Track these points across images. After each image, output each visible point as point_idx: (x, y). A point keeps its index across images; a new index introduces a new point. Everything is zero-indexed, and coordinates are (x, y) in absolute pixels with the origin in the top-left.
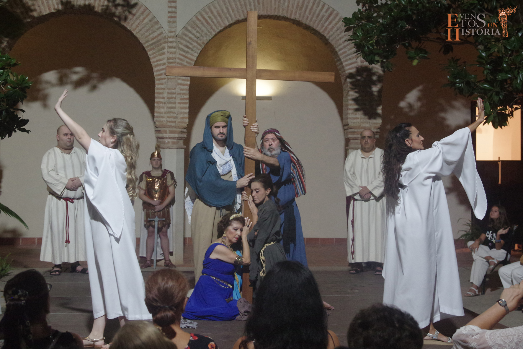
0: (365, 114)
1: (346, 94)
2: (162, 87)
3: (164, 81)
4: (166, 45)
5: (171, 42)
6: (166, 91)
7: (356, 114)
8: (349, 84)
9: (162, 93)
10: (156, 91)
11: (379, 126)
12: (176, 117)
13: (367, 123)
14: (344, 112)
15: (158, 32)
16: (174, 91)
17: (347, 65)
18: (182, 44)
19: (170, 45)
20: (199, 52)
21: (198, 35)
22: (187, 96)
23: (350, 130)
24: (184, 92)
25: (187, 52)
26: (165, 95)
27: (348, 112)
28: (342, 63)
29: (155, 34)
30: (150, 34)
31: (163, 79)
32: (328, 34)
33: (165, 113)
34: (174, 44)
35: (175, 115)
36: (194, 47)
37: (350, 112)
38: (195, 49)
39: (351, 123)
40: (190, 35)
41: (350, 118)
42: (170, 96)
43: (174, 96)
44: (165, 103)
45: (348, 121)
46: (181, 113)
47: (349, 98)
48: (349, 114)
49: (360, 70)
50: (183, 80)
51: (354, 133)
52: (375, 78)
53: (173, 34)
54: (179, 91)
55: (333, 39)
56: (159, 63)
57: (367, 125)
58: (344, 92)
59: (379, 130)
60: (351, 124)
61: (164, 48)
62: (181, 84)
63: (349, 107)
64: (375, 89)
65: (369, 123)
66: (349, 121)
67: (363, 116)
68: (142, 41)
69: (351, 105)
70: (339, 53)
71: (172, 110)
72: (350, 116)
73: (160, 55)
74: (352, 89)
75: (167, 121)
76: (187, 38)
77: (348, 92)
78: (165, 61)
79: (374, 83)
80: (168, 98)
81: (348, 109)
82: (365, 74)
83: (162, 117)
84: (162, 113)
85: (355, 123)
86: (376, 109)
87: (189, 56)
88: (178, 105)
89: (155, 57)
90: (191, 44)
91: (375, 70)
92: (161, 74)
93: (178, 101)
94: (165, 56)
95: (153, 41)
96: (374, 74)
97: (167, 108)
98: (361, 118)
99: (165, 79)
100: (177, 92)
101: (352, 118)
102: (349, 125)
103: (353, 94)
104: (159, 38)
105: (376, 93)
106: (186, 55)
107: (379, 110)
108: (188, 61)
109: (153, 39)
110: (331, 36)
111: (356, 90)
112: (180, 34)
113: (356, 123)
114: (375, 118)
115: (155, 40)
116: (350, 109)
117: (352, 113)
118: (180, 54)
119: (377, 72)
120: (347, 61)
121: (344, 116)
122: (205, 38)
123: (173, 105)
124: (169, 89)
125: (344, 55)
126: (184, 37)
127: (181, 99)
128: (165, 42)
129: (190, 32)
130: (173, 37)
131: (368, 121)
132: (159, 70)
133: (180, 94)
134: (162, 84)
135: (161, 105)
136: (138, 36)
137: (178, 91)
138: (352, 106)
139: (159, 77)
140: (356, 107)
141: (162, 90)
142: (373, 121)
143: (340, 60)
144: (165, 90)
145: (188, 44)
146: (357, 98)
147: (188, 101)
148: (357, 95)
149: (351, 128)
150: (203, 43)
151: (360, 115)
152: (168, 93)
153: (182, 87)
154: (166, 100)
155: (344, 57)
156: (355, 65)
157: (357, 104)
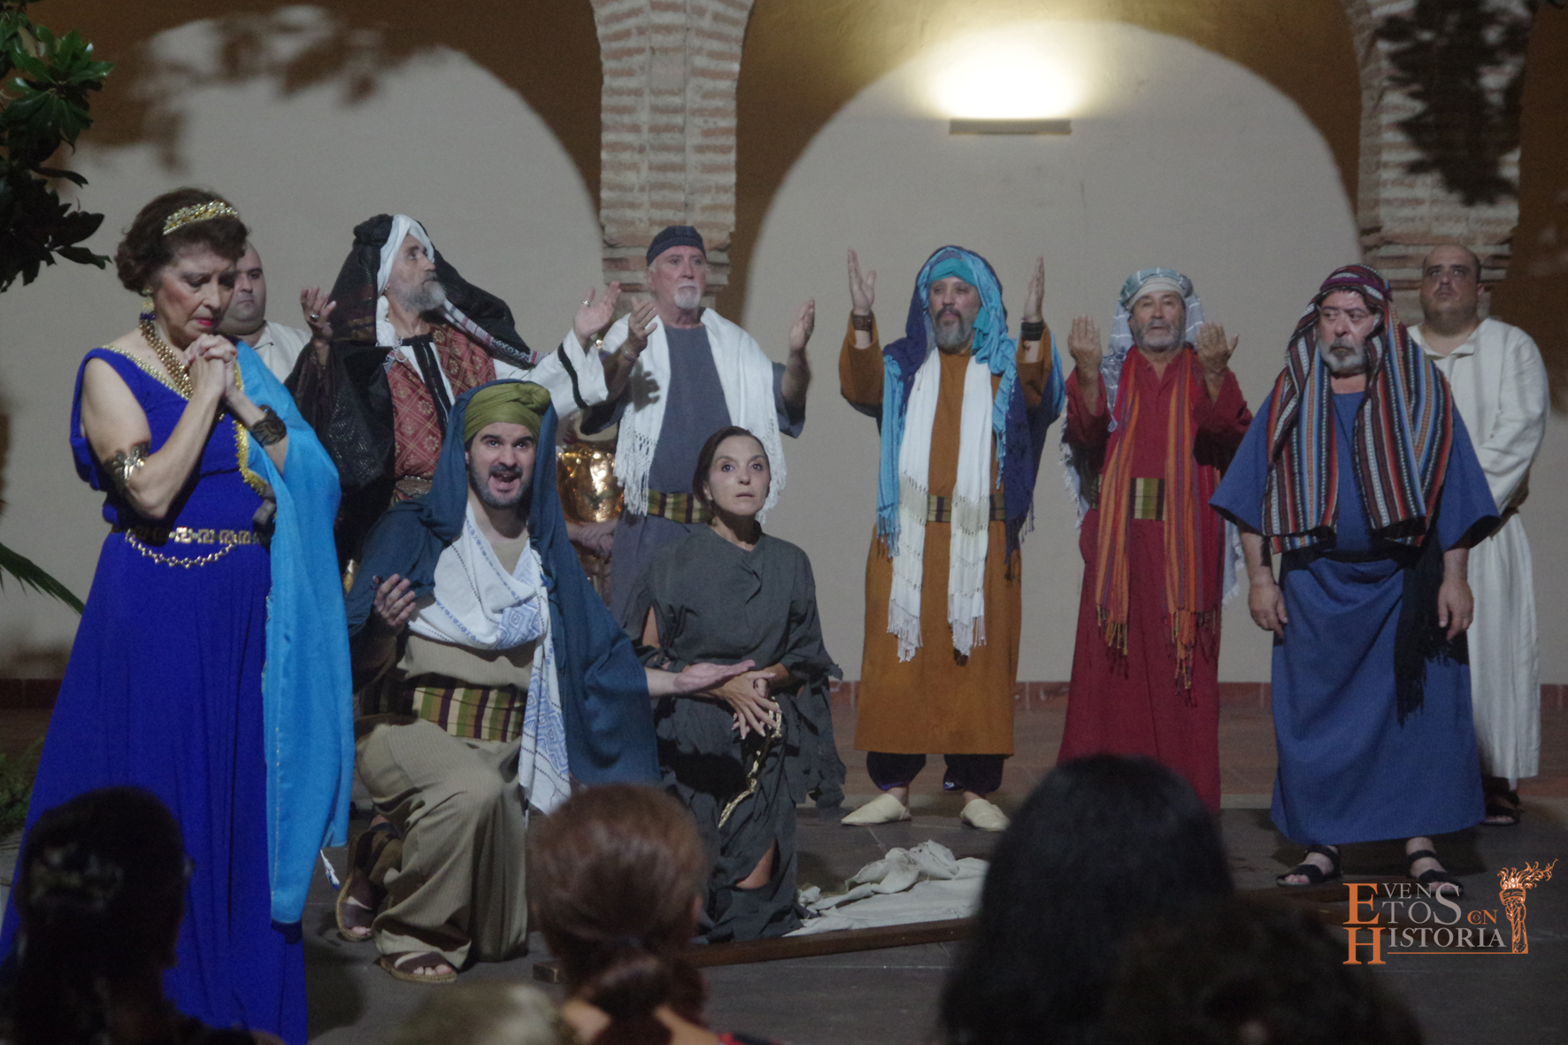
0: (1451, 183)
1: (1371, 103)
2: (631, 83)
3: (638, 60)
6: (648, 100)
7: (1411, 186)
8: (1385, 64)
9: (629, 110)
10: (606, 101)
11: (1505, 230)
12: (686, 205)
13: (1458, 220)
14: (1362, 177)
16: (676, 101)
22: (730, 122)
23: (1385, 251)
24: (719, 103)
26: (644, 117)
27: (1380, 176)
31: (631, 52)
33: (642, 189)
35: (681, 197)
37: (1387, 175)
39: (1392, 220)
41: (1388, 202)
42: (663, 119)
43: (678, 120)
44: (641, 150)
45: (1378, 216)
46: (707, 190)
47: (1386, 119)
48: (1385, 184)
50: (713, 55)
51: (1402, 260)
52: (1492, 35)
54: (698, 99)
57: (1457, 230)
58: (1365, 95)
59: (1506, 250)
60: (1390, 227)
62: (704, 73)
63: (1386, 156)
64: (1494, 80)
65: (1467, 219)
66: (1383, 213)
67: (1440, 193)
69: (1391, 147)
71: (671, 177)
72: (1387, 193)
74: (1397, 83)
75: (650, 219)
77: (1380, 97)
79: (1490, 56)
80: (655, 129)
81: (1380, 165)
82: (1453, 18)
83: (633, 206)
84: (631, 189)
85: (1407, 220)
86: (1495, 164)
88: (693, 158)
92: (626, 34)
93: (693, 139)
96: (1490, 19)
97: (651, 168)
98: (1434, 202)
99: (639, 51)
100: (689, 105)
101: (1396, 199)
102: (1383, 232)
103: (1401, 104)
105: (1496, 99)
107: (1511, 168)
111: (1415, 88)
113: (1413, 220)
114: (1491, 202)
116: (1386, 165)
117: (1394, 183)
119: (1505, 12)
121: (1361, 196)
123: (674, 158)
124: (659, 93)
127: (707, 133)
131: (1464, 211)
133: (700, 112)
134: (630, 73)
135: (626, 157)
137: (693, 99)
138: (1396, 150)
139: (617, 45)
140: (1413, 155)
141: (629, 95)
142: (1483, 212)
144: (641, 95)
146: (1418, 117)
147: (731, 141)
148: (1418, 107)
149: (1389, 243)
151: (1427, 186)
152: (656, 109)
153: (709, 84)
154: (646, 136)
157: (1418, 143)
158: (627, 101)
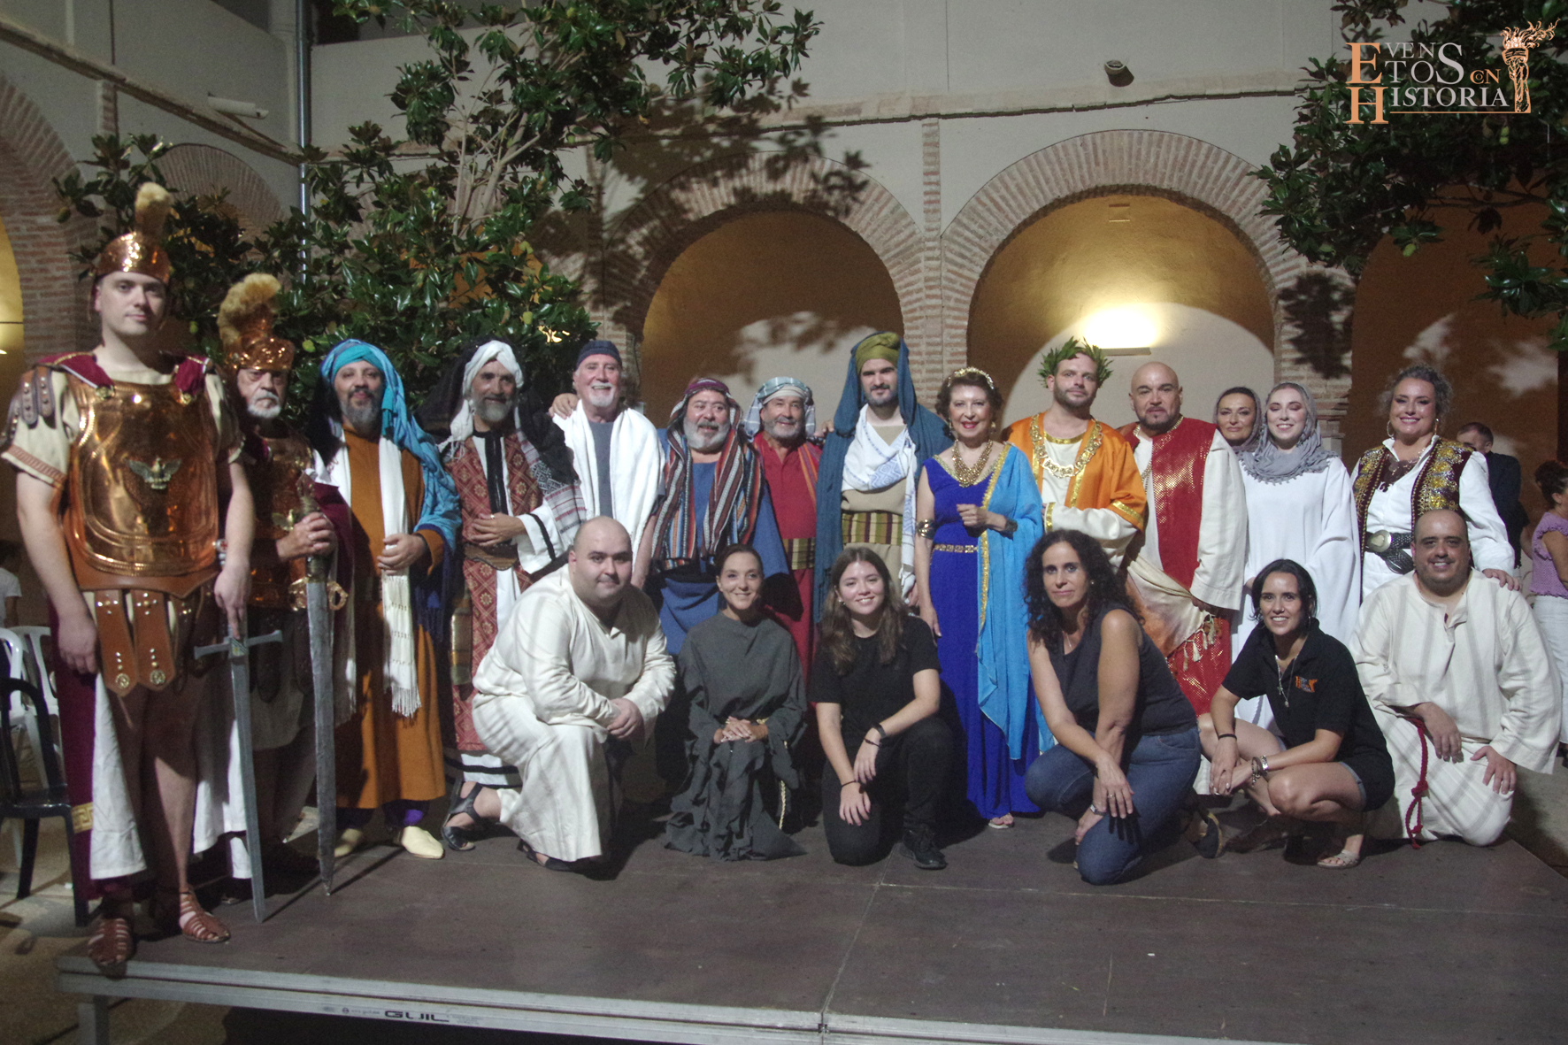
0: (1317, 368)
1: (1278, 331)
2: (918, 332)
3: (920, 322)
4: (922, 255)
5: (930, 249)
6: (925, 340)
7: (1298, 370)
8: (1282, 311)
9: (917, 345)
11: (1346, 391)
13: (1321, 385)
15: (907, 232)
16: (938, 340)
17: (1277, 274)
18: (951, 251)
19: (930, 254)
20: (984, 263)
21: (981, 232)
22: (964, 349)
24: (958, 340)
25: (962, 266)
26: (923, 348)
28: (1267, 271)
29: (902, 236)
30: (892, 237)
31: (916, 318)
32: (1238, 214)
34: (937, 253)
36: (975, 254)
38: (976, 259)
40: (967, 233)
42: (931, 349)
43: (939, 349)
44: (922, 363)
47: (1284, 338)
49: (1305, 283)
50: (956, 318)
52: (1336, 296)
53: (934, 233)
55: (1249, 223)
56: (910, 288)
57: (1321, 391)
58: (1275, 325)
59: (1346, 400)
61: (918, 261)
62: (952, 327)
63: (1284, 356)
64: (1337, 318)
65: (1326, 386)
67: (1312, 373)
68: (878, 250)
69: (1286, 351)
70: (1262, 249)
71: (936, 375)
73: (912, 274)
74: (1289, 320)
75: (926, 395)
76: (960, 240)
77: (1282, 327)
78: (921, 285)
79: (1335, 306)
80: (929, 354)
82: (1316, 288)
86: (1339, 359)
87: (966, 273)
88: (946, 366)
89: (901, 279)
90: (970, 250)
91: (1337, 280)
92: (913, 310)
93: (946, 358)
94: (921, 276)
95: (897, 250)
96: (1335, 288)
97: (926, 372)
98: (1310, 377)
99: (921, 317)
100: (944, 342)
103: (1292, 330)
104: (910, 242)
105: (1339, 327)
106: (961, 271)
107: (1347, 360)
108: (964, 281)
109: (897, 245)
110: (1245, 217)
111: (1298, 322)
112: (948, 232)
114: (1338, 377)
115: (902, 247)
116: (1284, 360)
117: (1290, 369)
118: (949, 271)
119: (1342, 285)
120: (1278, 264)
122: (995, 238)
123: (939, 367)
124: (929, 336)
125: (1271, 254)
126: (956, 238)
127: (953, 354)
128: (921, 250)
129: (967, 228)
130: (934, 240)
131: (1324, 381)
132: (910, 303)
133: (949, 344)
134: (917, 328)
136: (870, 241)
137: (946, 339)
138: (1291, 354)
139: (910, 315)
140: (1298, 355)
142: (1334, 382)
143: (1264, 264)
144: (921, 338)
145: (963, 251)
146: (1300, 337)
147: (964, 358)
148: (1300, 332)
150: (991, 247)
151: (1306, 370)
152: (929, 344)
153: (954, 332)
154: (925, 357)
155: (1271, 258)
156: (1296, 272)
157: (1300, 350)
158: (915, 341)
